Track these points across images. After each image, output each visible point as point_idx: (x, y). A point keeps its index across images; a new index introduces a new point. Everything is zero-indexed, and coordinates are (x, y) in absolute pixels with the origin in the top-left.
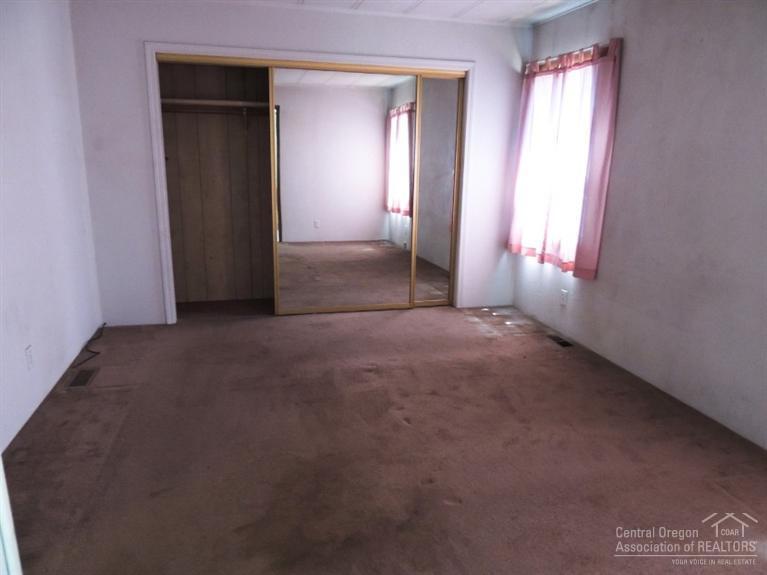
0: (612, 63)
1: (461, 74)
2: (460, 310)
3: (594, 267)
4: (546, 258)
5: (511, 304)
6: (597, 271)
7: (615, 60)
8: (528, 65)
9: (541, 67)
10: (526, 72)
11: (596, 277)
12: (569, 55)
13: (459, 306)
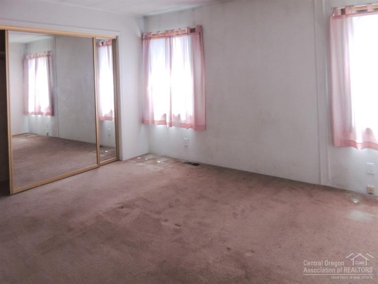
0: (199, 35)
1: (115, 38)
2: (126, 161)
3: (204, 124)
4: (172, 125)
5: (148, 152)
6: (205, 126)
7: (200, 34)
8: (144, 34)
9: (153, 35)
10: (144, 37)
11: (205, 128)
12: (172, 31)
13: (124, 160)
